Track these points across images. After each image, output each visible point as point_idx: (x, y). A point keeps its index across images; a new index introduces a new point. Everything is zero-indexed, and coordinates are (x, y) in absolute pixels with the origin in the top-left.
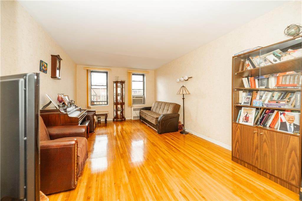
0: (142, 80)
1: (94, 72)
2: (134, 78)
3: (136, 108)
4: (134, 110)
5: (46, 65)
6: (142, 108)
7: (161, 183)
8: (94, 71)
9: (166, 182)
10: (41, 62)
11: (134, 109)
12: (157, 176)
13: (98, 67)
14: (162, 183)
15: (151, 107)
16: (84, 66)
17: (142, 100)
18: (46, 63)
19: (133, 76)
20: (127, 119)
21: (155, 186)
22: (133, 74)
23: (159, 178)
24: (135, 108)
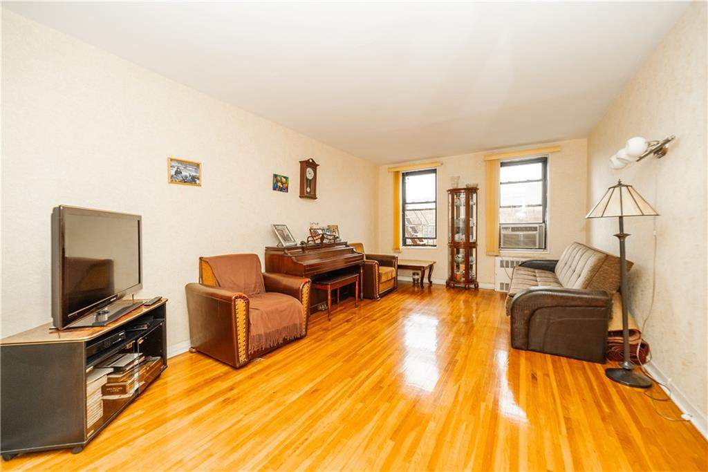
0: (540, 176)
1: (412, 175)
2: (506, 173)
3: (510, 259)
4: (502, 266)
5: (284, 180)
6: (524, 260)
7: (321, 446)
8: (411, 172)
9: (332, 451)
10: (275, 176)
11: (502, 262)
12: (339, 430)
13: (417, 162)
14: (323, 447)
15: (557, 261)
16: (390, 166)
17: (535, 235)
18: (285, 177)
19: (503, 170)
20: (481, 286)
21: (306, 440)
22: (503, 164)
23: (335, 434)
24: (505, 259)
